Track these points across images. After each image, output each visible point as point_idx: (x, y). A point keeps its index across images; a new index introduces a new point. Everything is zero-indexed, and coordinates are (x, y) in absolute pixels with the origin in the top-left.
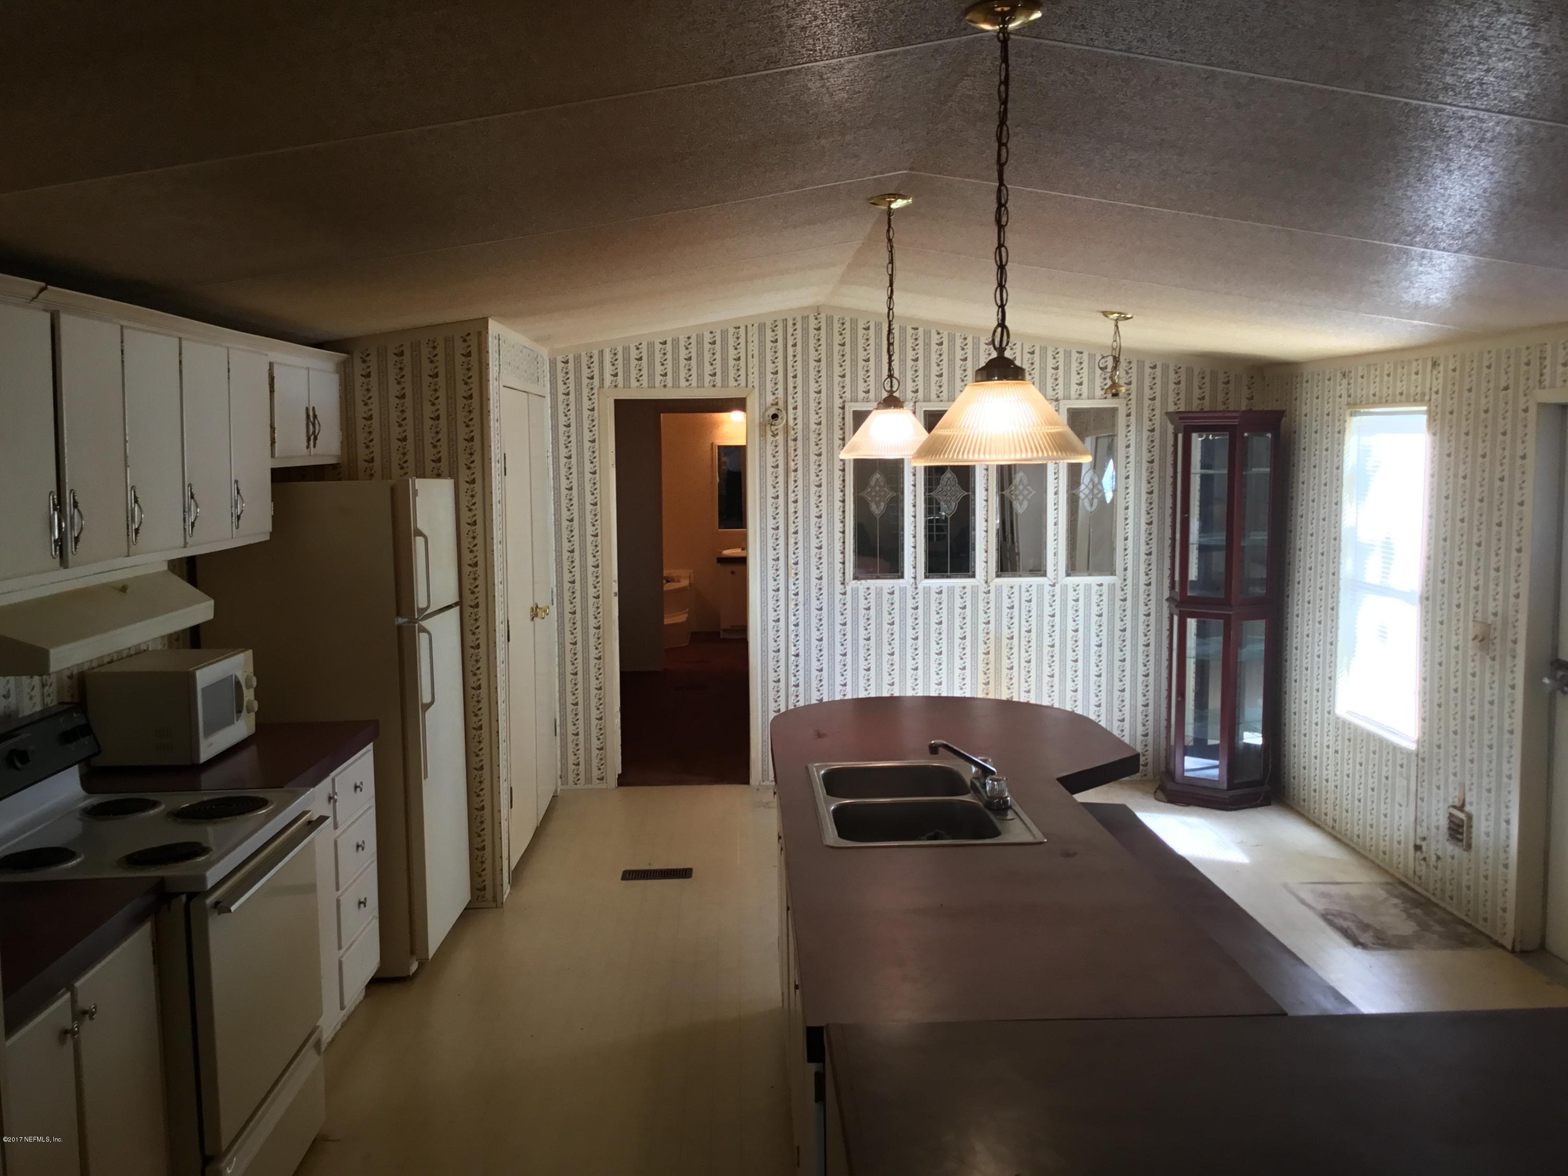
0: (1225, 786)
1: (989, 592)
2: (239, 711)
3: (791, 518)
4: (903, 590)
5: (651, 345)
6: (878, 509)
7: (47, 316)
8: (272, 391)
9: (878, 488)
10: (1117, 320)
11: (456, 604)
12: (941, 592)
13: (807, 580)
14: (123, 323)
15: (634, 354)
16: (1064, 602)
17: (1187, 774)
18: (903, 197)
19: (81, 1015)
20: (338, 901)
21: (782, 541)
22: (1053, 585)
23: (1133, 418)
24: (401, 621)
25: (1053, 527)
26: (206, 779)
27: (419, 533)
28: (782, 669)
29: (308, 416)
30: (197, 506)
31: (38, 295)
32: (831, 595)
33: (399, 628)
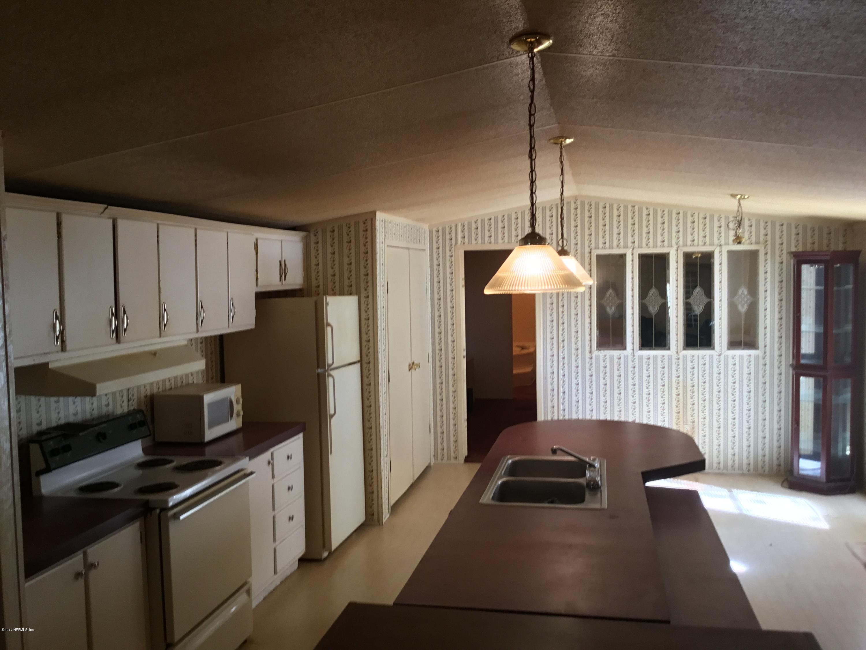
0: (824, 480)
1: (679, 359)
2: (232, 415)
3: (561, 316)
4: (626, 357)
5: (483, 221)
6: (611, 310)
7: (110, 222)
8: (257, 253)
9: (611, 298)
10: (739, 199)
11: (358, 362)
12: (649, 359)
13: (570, 350)
14: (159, 222)
15: (474, 226)
16: (726, 366)
17: (801, 472)
18: (570, 138)
19: (90, 566)
20: (274, 518)
21: (555, 328)
22: (720, 355)
23: (769, 256)
24: (320, 370)
25: (719, 321)
26: (208, 450)
27: (328, 325)
28: (555, 400)
29: (281, 265)
30: (204, 312)
31: (104, 211)
32: (583, 359)
33: (318, 374)
